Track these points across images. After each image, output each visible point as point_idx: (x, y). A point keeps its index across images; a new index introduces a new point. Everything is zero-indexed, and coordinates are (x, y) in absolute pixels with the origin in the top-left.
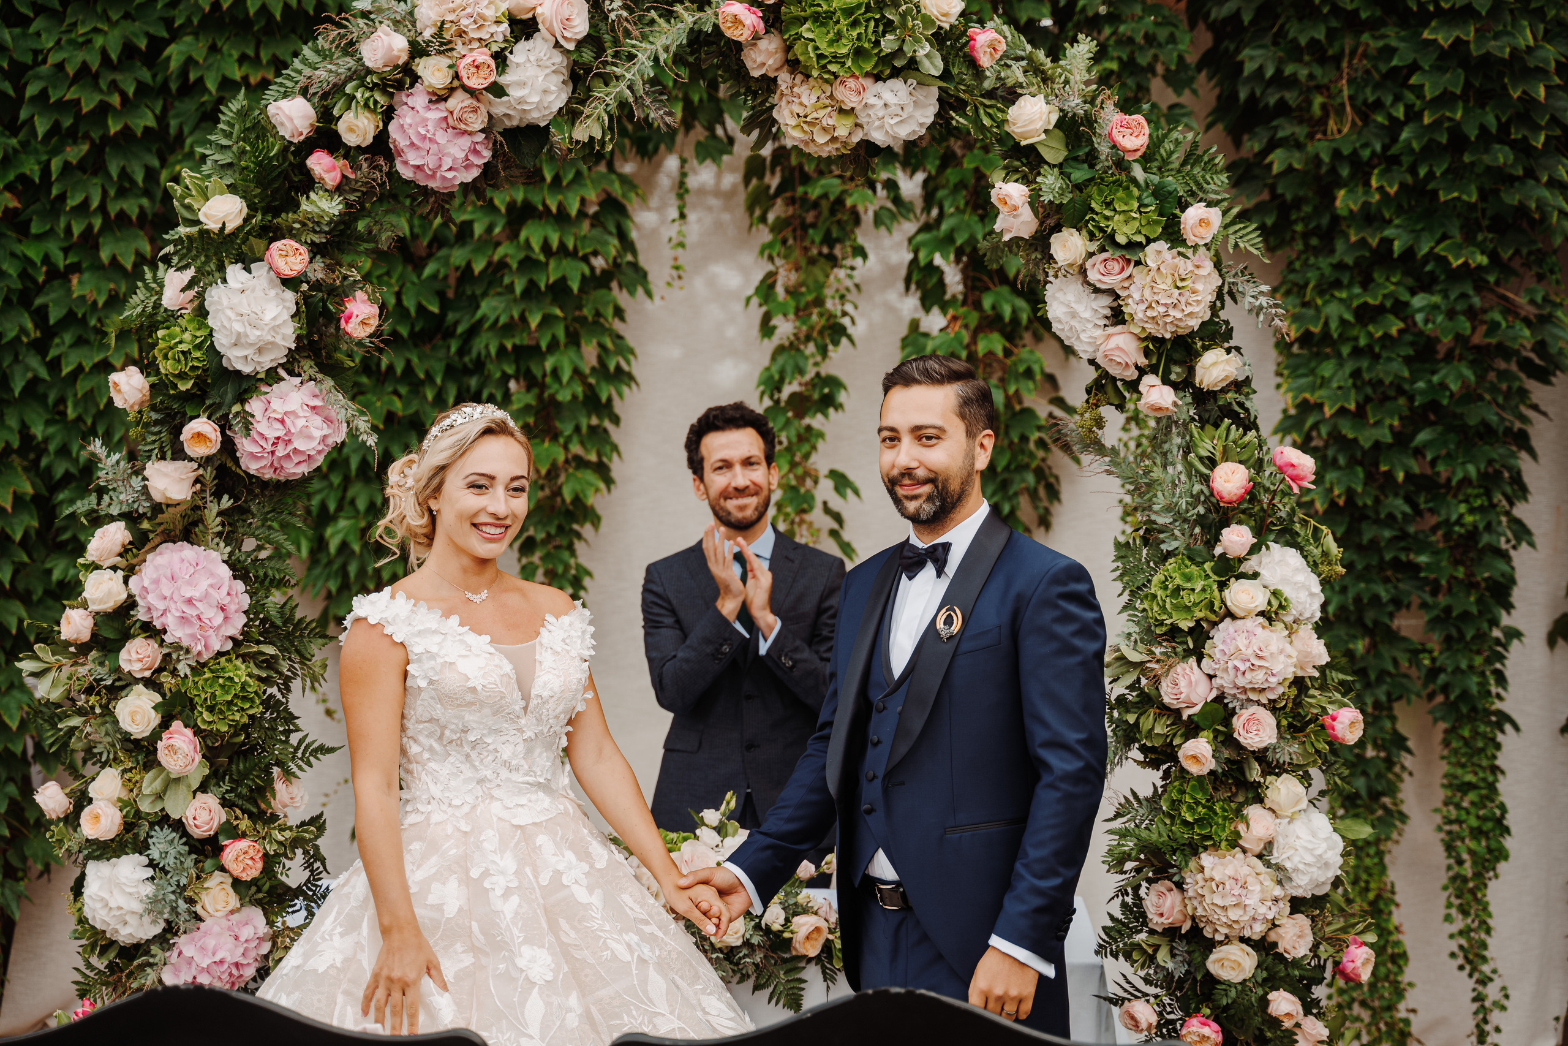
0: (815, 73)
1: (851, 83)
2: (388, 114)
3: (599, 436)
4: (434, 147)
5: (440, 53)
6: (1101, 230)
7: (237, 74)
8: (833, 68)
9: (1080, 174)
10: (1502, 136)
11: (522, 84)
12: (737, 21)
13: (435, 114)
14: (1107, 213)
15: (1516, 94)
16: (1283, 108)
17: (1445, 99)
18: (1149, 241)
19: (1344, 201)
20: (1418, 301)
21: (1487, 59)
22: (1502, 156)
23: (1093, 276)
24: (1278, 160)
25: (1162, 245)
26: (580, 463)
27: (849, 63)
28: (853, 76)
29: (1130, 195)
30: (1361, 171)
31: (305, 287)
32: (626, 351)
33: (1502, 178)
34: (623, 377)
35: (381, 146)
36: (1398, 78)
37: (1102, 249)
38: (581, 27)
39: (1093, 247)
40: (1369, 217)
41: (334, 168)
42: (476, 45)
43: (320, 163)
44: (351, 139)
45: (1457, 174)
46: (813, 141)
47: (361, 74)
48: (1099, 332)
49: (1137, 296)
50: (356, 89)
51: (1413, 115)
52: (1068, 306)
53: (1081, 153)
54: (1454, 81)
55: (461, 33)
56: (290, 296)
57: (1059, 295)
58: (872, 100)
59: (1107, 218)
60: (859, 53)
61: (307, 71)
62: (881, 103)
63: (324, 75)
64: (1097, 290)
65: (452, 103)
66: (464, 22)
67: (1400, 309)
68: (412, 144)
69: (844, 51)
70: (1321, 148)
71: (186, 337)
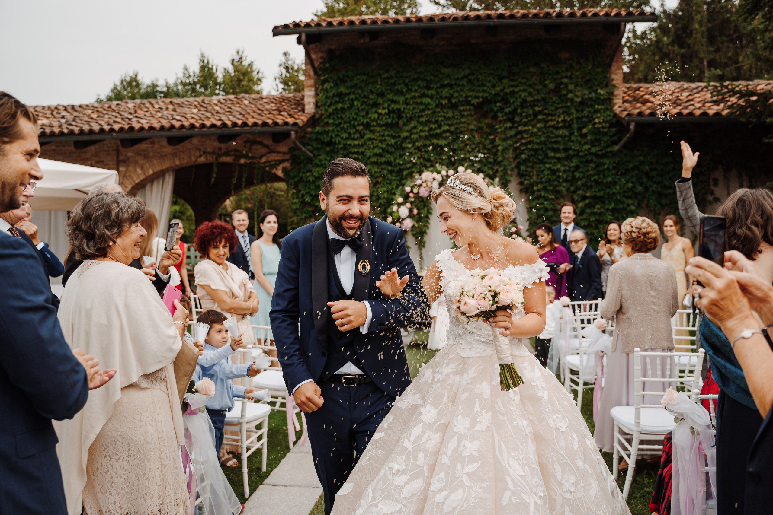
2: (419, 189)
3: (427, 222)
4: (423, 193)
5: (425, 183)
7: (376, 170)
10: (556, 180)
13: (424, 189)
16: (526, 175)
17: (548, 175)
19: (535, 188)
20: (546, 203)
21: (554, 170)
22: (556, 183)
24: (526, 182)
26: (424, 226)
30: (537, 184)
31: (409, 208)
32: (431, 209)
33: (557, 186)
34: (431, 213)
35: (418, 193)
36: (542, 171)
38: (440, 179)
40: (539, 190)
41: (413, 195)
42: (430, 181)
44: (415, 192)
45: (550, 185)
47: (416, 185)
51: (544, 177)
54: (549, 172)
61: (409, 184)
63: (412, 184)
65: (426, 188)
66: (429, 179)
67: (543, 204)
68: (421, 193)
70: (532, 180)
71: (396, 215)
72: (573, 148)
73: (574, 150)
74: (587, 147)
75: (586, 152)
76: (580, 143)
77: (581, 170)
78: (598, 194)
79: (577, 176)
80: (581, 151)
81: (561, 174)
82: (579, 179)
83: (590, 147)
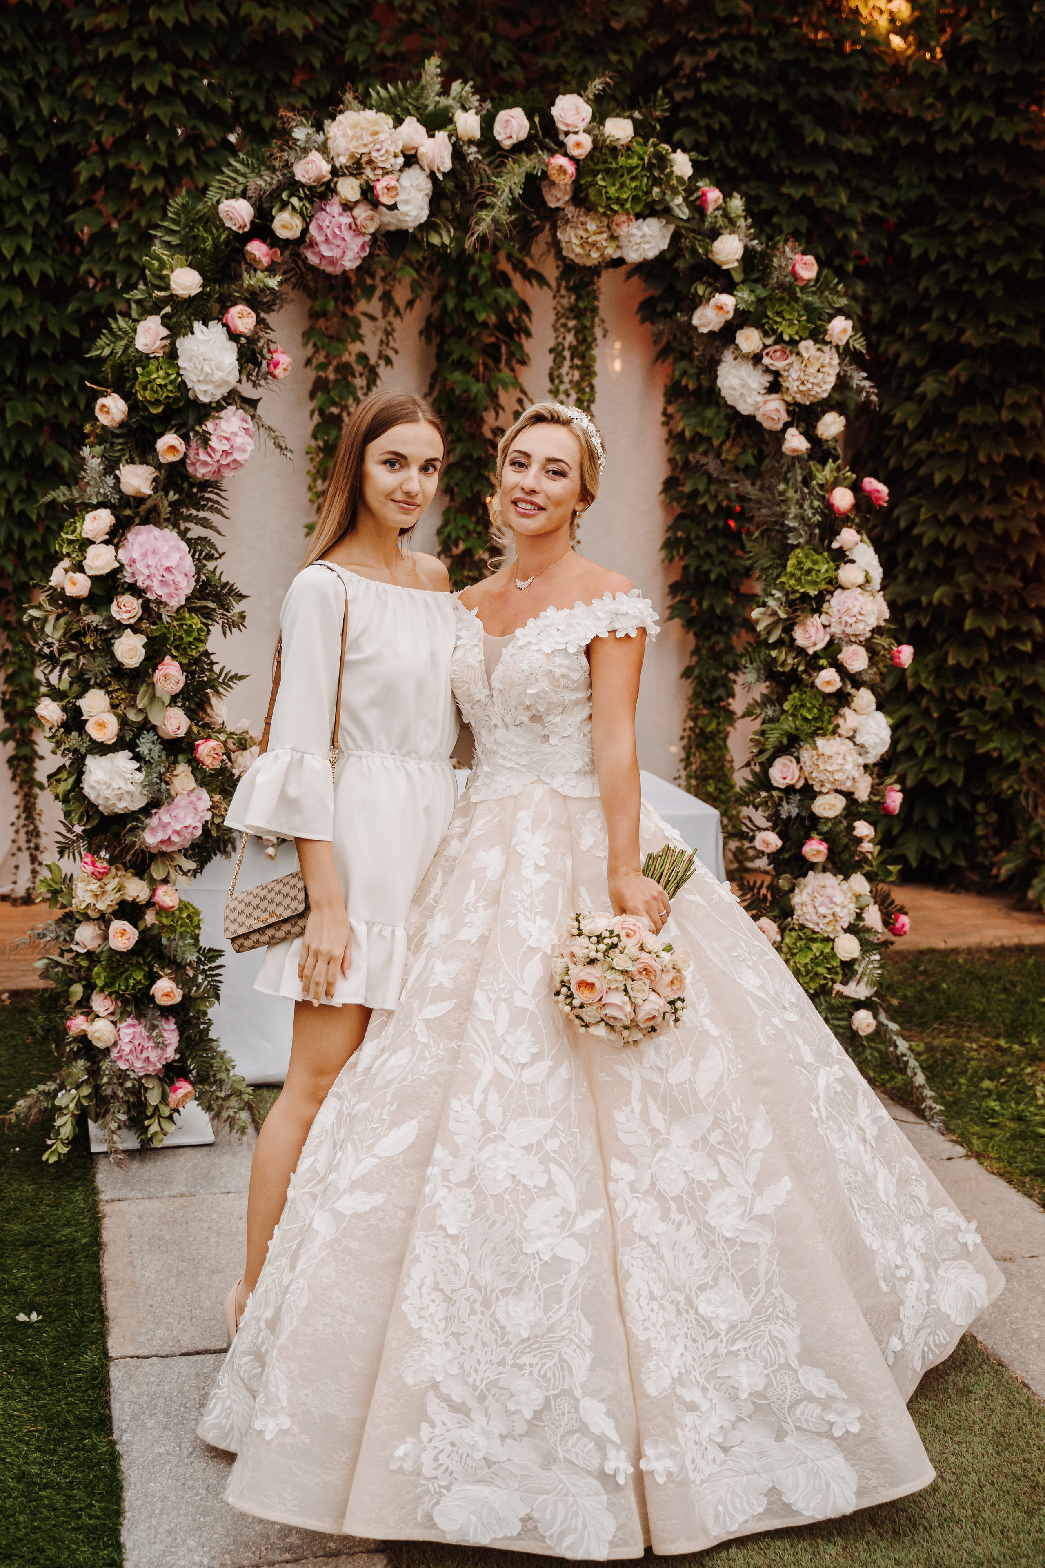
0: (601, 210)
1: (624, 218)
2: (311, 217)
4: (343, 244)
5: (352, 174)
6: (774, 332)
8: (616, 207)
9: (762, 292)
11: (407, 202)
12: (562, 170)
13: (346, 220)
14: (778, 319)
15: (840, 235)
18: (802, 339)
21: (825, 210)
23: (766, 360)
25: (810, 343)
27: (628, 205)
28: (628, 214)
29: (793, 309)
31: (243, 340)
35: (302, 240)
37: (776, 343)
38: (447, 163)
39: (769, 341)
41: (267, 255)
42: (380, 172)
43: (257, 249)
44: (283, 233)
46: (588, 256)
47: (293, 185)
48: (760, 398)
49: (794, 376)
50: (290, 196)
52: (742, 379)
53: (756, 276)
55: (370, 162)
56: (233, 346)
57: (734, 371)
58: (635, 231)
59: (776, 323)
60: (635, 199)
61: (241, 179)
62: (639, 234)
63: (262, 184)
64: (767, 370)
65: (356, 212)
66: (374, 154)
68: (327, 240)
69: (625, 196)
71: (158, 377)
72: (911, 113)
73: (918, 123)
74: (972, 113)
75: (968, 139)
76: (942, 94)
77: (939, 222)
78: (1023, 341)
79: (915, 254)
80: (946, 131)
81: (854, 235)
82: (925, 264)
83: (991, 114)
